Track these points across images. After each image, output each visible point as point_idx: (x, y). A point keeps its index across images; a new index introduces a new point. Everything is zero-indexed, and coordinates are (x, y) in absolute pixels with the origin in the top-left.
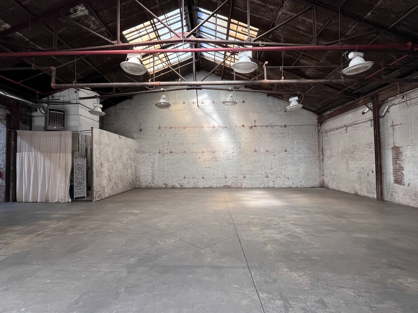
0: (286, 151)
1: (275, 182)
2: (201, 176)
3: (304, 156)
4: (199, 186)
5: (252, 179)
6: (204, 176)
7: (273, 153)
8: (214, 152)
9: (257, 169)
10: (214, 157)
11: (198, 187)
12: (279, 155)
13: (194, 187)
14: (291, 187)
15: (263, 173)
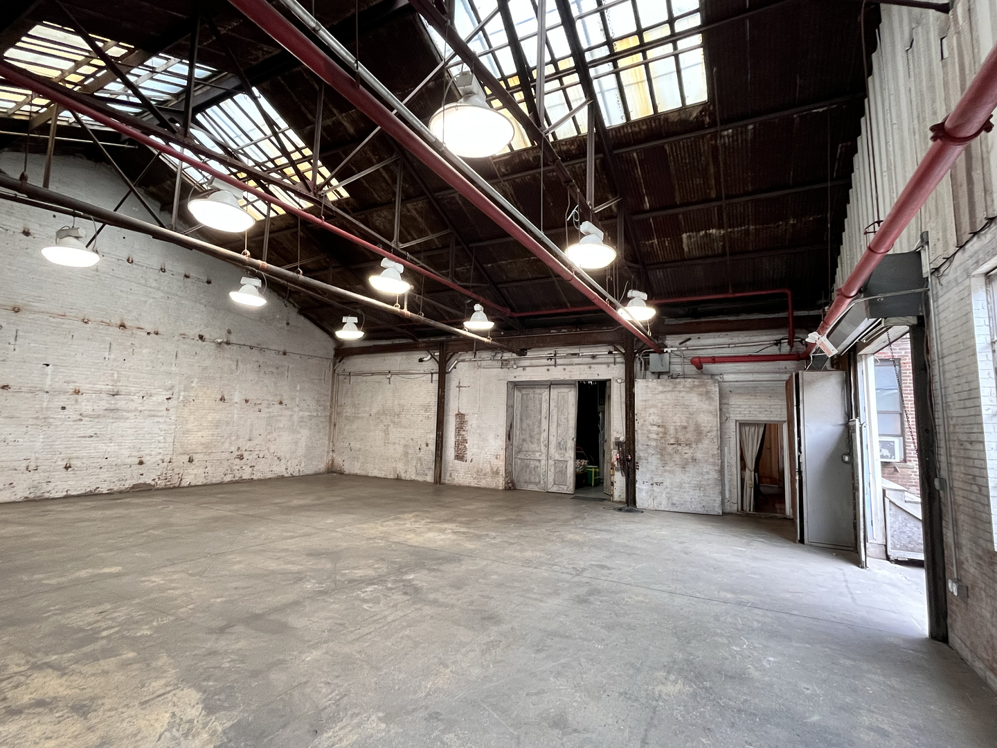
0: (281, 403)
1: (255, 469)
2: (59, 463)
3: (309, 416)
4: (48, 492)
5: (208, 464)
6: (73, 462)
7: (258, 407)
8: (114, 395)
9: (222, 440)
10: (112, 407)
11: (47, 495)
12: (268, 410)
13: (32, 496)
14: (283, 477)
15: (233, 449)
